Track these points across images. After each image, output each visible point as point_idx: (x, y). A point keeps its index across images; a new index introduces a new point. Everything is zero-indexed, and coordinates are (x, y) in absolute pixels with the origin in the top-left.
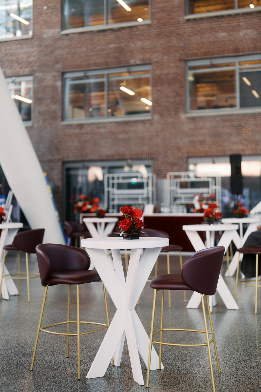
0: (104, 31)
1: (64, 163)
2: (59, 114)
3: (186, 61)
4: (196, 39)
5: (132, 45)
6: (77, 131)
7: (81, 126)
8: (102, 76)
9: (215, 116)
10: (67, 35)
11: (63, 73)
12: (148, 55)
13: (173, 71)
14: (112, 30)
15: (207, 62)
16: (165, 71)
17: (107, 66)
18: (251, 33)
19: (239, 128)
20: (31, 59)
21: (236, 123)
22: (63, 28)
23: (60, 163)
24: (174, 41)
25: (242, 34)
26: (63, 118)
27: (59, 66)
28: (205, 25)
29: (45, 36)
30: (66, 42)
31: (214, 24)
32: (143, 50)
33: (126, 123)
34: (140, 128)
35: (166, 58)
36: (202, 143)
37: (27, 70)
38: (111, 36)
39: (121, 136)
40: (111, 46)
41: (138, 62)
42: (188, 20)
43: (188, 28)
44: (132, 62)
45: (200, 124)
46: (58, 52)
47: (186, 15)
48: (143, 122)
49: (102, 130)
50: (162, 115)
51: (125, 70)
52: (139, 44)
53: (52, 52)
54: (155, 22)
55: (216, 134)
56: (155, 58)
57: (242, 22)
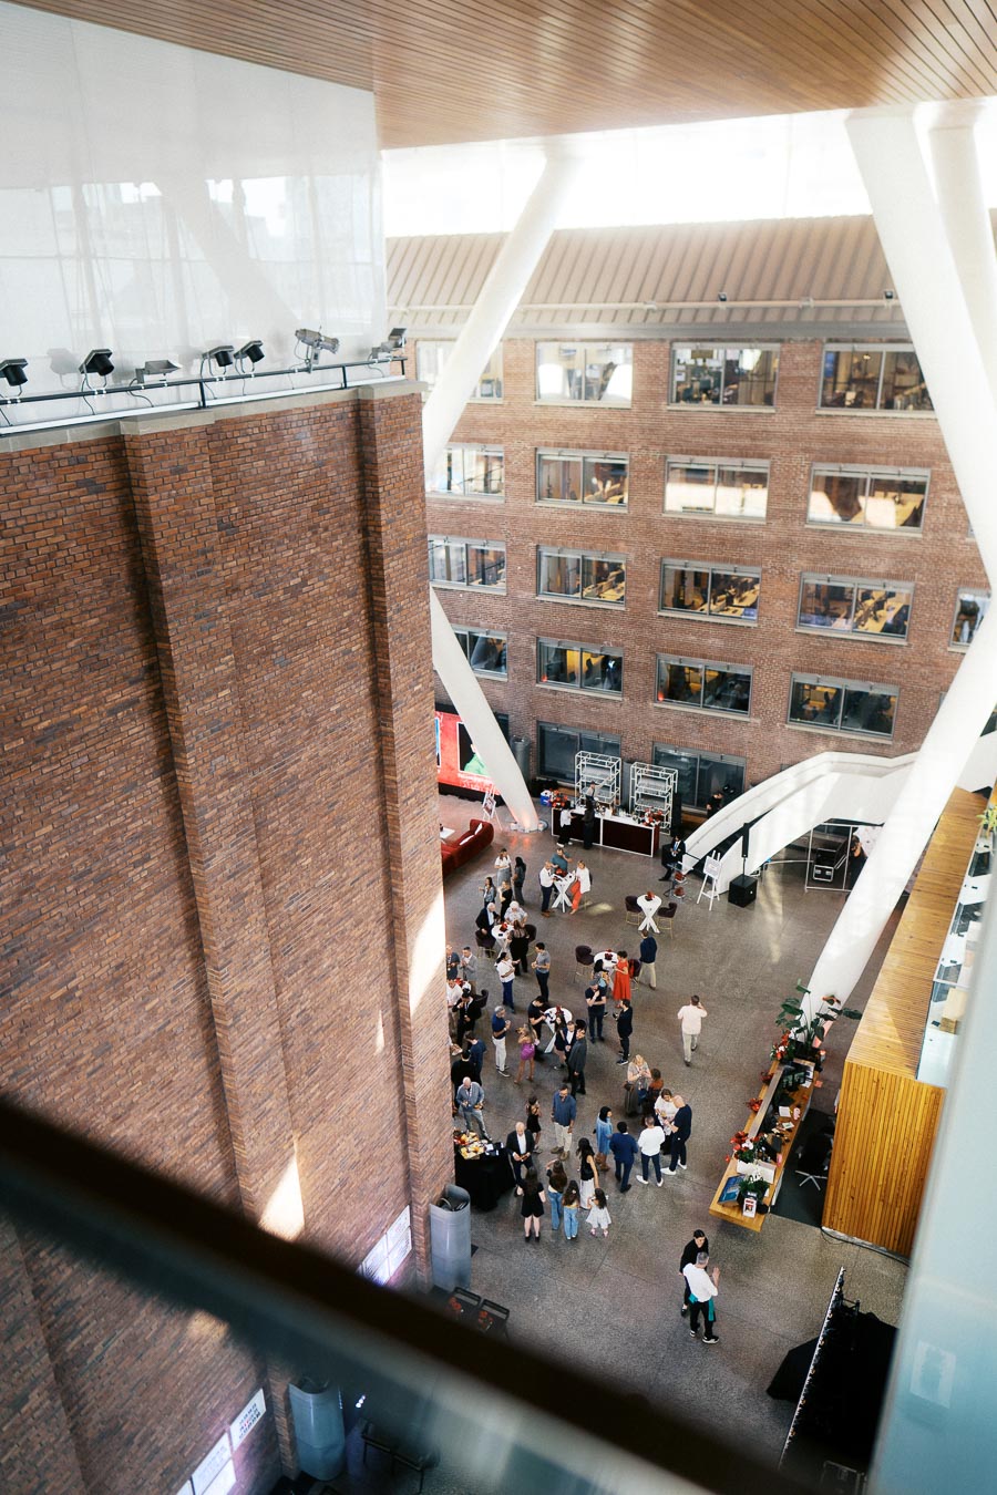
1: (538, 722)
2: (534, 676)
3: (656, 654)
4: (666, 636)
5: (605, 627)
6: (551, 695)
7: (554, 692)
10: (542, 601)
11: (538, 637)
12: (620, 640)
13: (643, 661)
14: (586, 608)
16: (636, 660)
17: (580, 640)
18: (718, 643)
19: (701, 726)
20: (506, 617)
21: (698, 721)
22: (538, 593)
23: (534, 722)
24: (647, 633)
25: (710, 641)
26: (538, 680)
27: (533, 630)
28: (677, 624)
29: (519, 596)
30: (541, 609)
31: (685, 626)
32: (615, 634)
33: (598, 699)
34: (611, 706)
35: (637, 646)
36: (667, 731)
37: (501, 626)
38: (585, 613)
39: (593, 710)
42: (660, 616)
43: (659, 624)
45: (666, 715)
46: (533, 617)
47: (658, 611)
48: (615, 701)
49: (575, 700)
50: (631, 699)
52: (612, 627)
53: (527, 615)
54: (629, 609)
55: (679, 727)
56: (627, 643)
57: (712, 630)
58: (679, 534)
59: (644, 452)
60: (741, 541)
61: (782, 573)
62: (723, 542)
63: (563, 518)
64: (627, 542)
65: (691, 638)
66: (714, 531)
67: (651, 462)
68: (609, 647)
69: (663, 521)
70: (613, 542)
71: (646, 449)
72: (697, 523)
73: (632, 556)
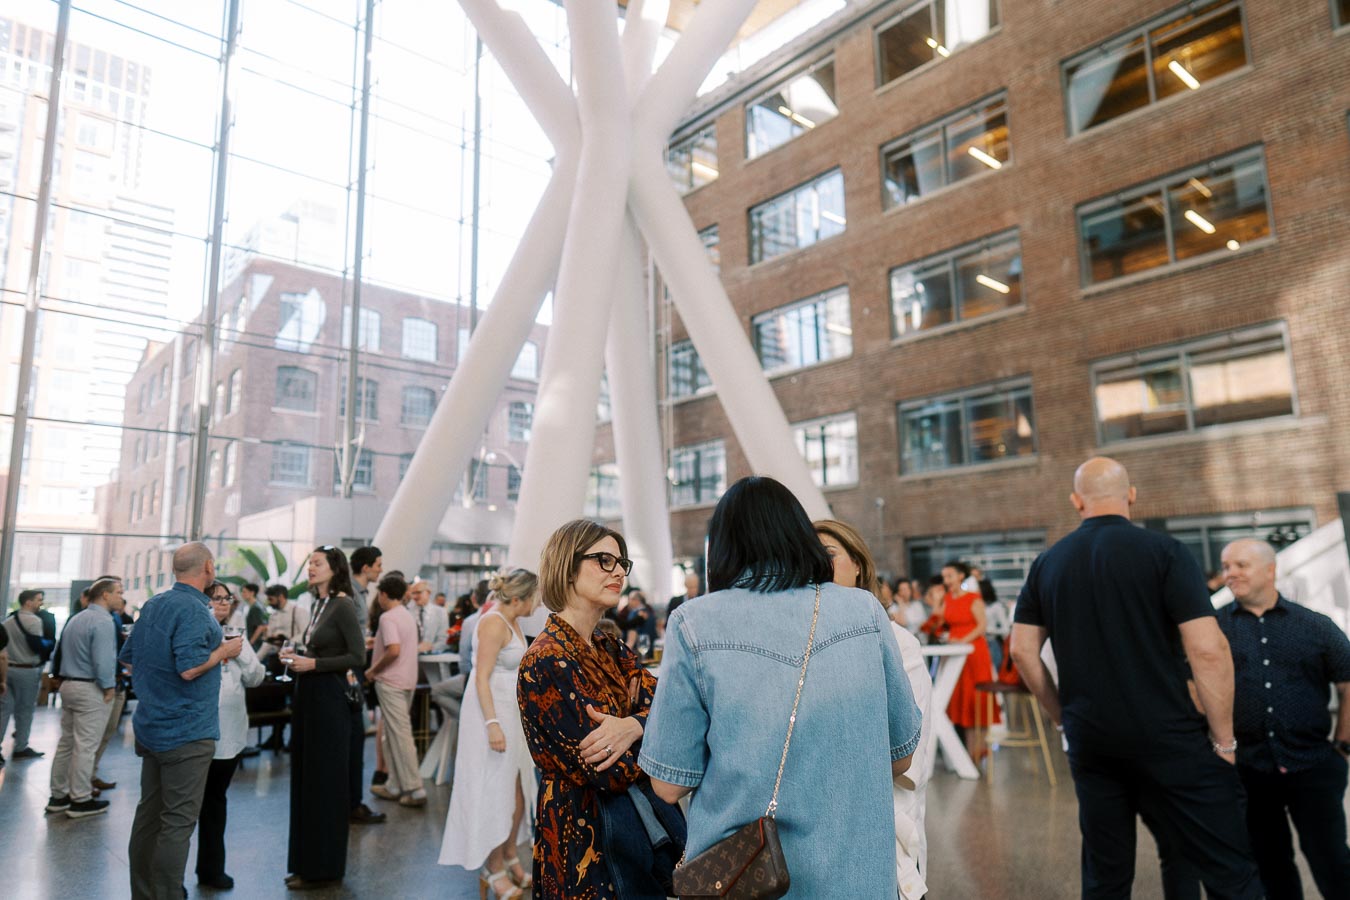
0: (952, 333)
1: (907, 540)
2: (895, 466)
3: (1089, 362)
4: (1102, 325)
5: (998, 348)
6: (922, 490)
7: (927, 482)
8: (956, 401)
9: (1149, 450)
10: (900, 347)
11: (898, 403)
12: (1024, 362)
13: (1068, 381)
14: (966, 330)
15: (1127, 360)
16: (1055, 383)
18: (1202, 300)
20: (851, 387)
21: (1190, 459)
22: (893, 336)
23: (899, 543)
24: (1067, 333)
26: (901, 470)
27: (890, 394)
28: (1119, 299)
29: (869, 352)
31: (1134, 296)
32: (1015, 354)
34: (1020, 478)
35: (1054, 362)
37: (846, 405)
38: (964, 339)
39: (991, 494)
40: (967, 354)
41: (1010, 373)
42: (1087, 297)
43: (1087, 310)
44: (1000, 374)
46: (889, 374)
47: (1082, 286)
48: (1025, 468)
49: (961, 486)
50: (1055, 456)
52: (1008, 345)
53: (879, 375)
56: (1037, 363)
57: (1185, 284)
58: (1099, 158)
59: (1027, 74)
60: (1212, 117)
61: (1306, 131)
63: (920, 217)
64: (1017, 208)
65: (1150, 311)
66: (1159, 126)
67: (1039, 81)
68: (1007, 379)
69: (1069, 152)
70: (996, 216)
71: (1030, 67)
72: (1127, 127)
73: (1027, 224)
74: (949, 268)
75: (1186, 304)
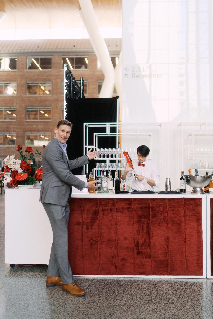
0: (3, 122)
3: (25, 132)
4: (28, 127)
5: (11, 126)
12: (15, 130)
14: (5, 122)
15: (30, 133)
16: (20, 134)
17: (3, 131)
24: (22, 127)
28: (30, 123)
31: (33, 123)
32: (14, 128)
33: (9, 147)
34: (12, 149)
35: (20, 131)
39: (7, 151)
40: (5, 126)
42: (26, 122)
43: (26, 124)
44: (10, 131)
47: (25, 120)
48: (13, 147)
49: (2, 149)
51: (8, 133)
52: (13, 126)
54: (17, 121)
56: (17, 130)
57: (40, 124)
58: (30, 100)
59: (20, 81)
60: (46, 100)
61: (57, 107)
62: (41, 101)
64: (16, 103)
65: (35, 126)
66: (39, 98)
67: (22, 83)
68: (12, 132)
69: (26, 97)
70: (13, 104)
71: (21, 80)
72: (35, 97)
73: (18, 107)
74: (3, 109)
75: (39, 127)
